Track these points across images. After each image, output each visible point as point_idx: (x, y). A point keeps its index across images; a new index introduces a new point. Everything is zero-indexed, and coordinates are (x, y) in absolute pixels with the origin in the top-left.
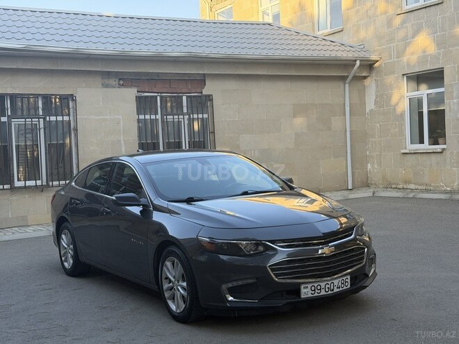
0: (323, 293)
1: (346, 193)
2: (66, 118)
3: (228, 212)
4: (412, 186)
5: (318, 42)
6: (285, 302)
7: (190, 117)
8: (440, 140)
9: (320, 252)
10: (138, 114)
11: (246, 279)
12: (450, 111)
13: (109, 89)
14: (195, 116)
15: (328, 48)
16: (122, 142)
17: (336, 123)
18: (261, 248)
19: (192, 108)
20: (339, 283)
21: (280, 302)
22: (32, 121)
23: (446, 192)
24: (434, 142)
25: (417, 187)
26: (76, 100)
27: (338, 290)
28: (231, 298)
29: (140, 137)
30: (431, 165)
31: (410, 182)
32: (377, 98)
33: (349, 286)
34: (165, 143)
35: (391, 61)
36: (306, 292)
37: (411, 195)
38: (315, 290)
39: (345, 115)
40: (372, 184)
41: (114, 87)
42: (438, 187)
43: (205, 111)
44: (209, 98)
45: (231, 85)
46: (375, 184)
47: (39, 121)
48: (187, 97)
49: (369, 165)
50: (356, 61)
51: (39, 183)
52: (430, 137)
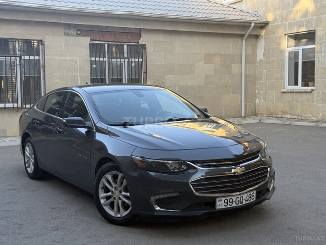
0: (234, 205)
1: (240, 119)
2: (37, 58)
3: (155, 135)
4: (288, 116)
5: (224, 9)
6: (203, 212)
7: (129, 60)
8: (310, 83)
9: (233, 171)
10: (91, 57)
11: (171, 192)
12: (319, 62)
13: (69, 37)
14: (133, 60)
15: (231, 13)
16: (79, 77)
17: (235, 68)
18: (184, 167)
19: (131, 54)
20: (246, 197)
21: (199, 213)
22: (11, 59)
23: (313, 121)
24: (305, 84)
25: (291, 116)
26: (44, 44)
27: (246, 202)
28: (158, 208)
29: (91, 74)
30: (302, 101)
31: (286, 113)
32: (265, 51)
33: (255, 199)
34: (110, 79)
35: (277, 24)
36: (221, 204)
37: (288, 123)
38: (227, 203)
39: (241, 63)
40: (258, 114)
41: (74, 36)
42: (307, 117)
43: (140, 56)
44: (144, 47)
45: (160, 38)
46: (261, 114)
47: (16, 59)
48: (128, 45)
49: (257, 100)
50: (251, 23)
51: (15, 105)
52: (302, 81)
